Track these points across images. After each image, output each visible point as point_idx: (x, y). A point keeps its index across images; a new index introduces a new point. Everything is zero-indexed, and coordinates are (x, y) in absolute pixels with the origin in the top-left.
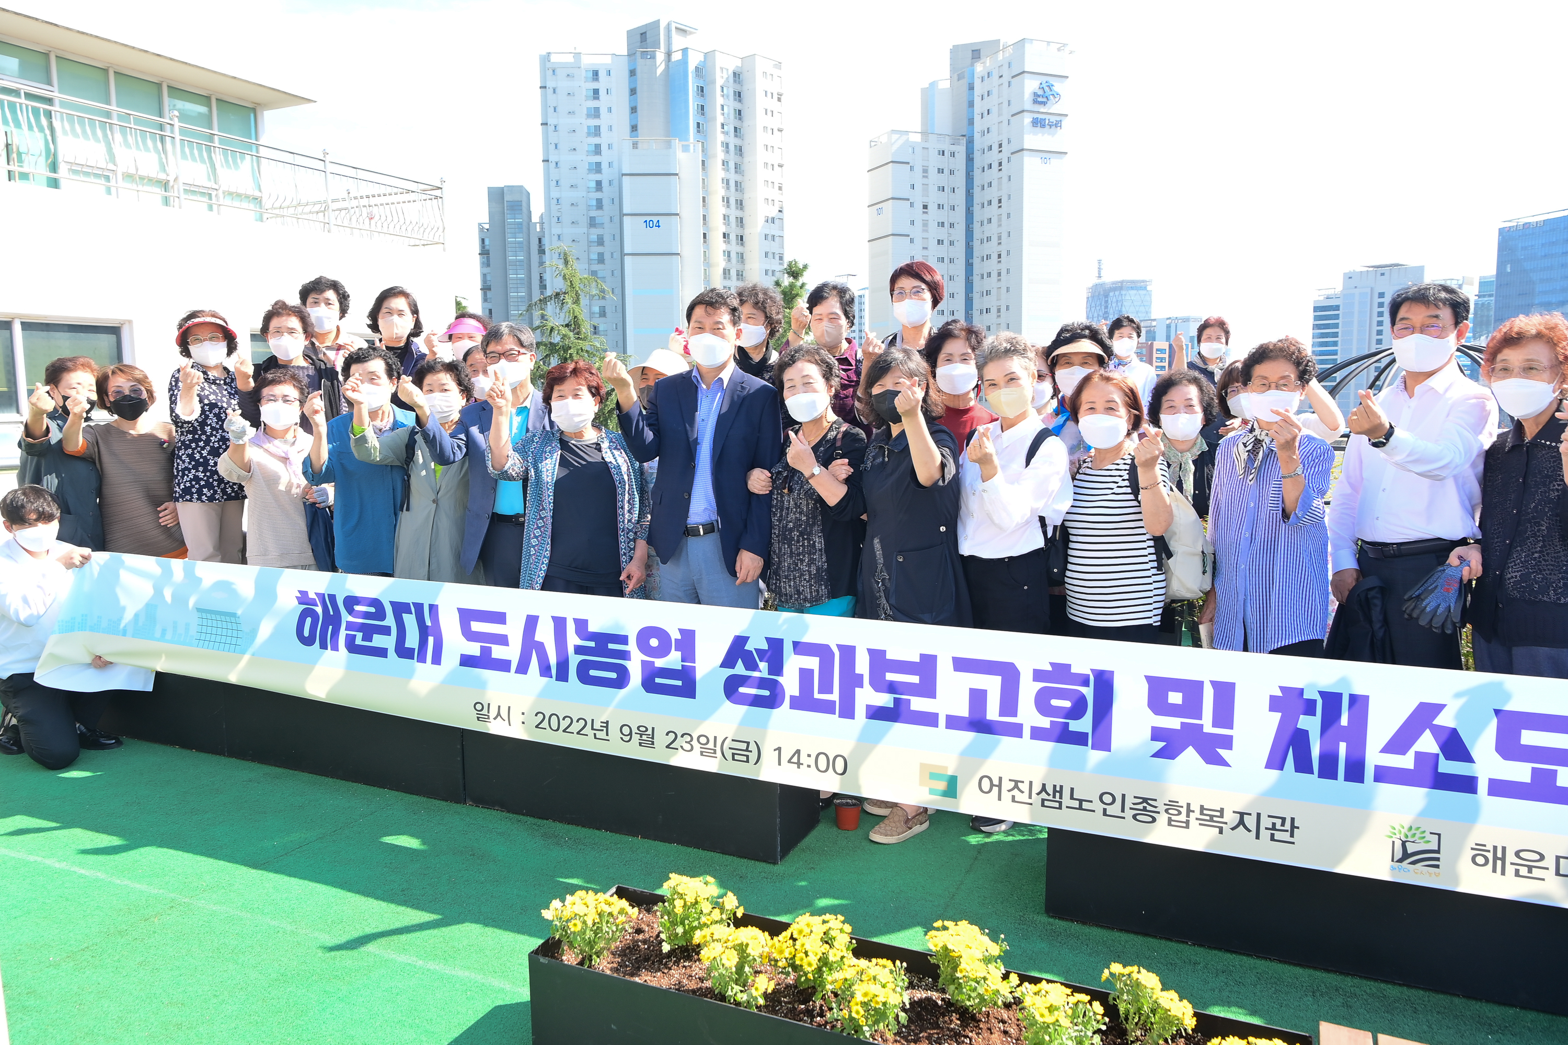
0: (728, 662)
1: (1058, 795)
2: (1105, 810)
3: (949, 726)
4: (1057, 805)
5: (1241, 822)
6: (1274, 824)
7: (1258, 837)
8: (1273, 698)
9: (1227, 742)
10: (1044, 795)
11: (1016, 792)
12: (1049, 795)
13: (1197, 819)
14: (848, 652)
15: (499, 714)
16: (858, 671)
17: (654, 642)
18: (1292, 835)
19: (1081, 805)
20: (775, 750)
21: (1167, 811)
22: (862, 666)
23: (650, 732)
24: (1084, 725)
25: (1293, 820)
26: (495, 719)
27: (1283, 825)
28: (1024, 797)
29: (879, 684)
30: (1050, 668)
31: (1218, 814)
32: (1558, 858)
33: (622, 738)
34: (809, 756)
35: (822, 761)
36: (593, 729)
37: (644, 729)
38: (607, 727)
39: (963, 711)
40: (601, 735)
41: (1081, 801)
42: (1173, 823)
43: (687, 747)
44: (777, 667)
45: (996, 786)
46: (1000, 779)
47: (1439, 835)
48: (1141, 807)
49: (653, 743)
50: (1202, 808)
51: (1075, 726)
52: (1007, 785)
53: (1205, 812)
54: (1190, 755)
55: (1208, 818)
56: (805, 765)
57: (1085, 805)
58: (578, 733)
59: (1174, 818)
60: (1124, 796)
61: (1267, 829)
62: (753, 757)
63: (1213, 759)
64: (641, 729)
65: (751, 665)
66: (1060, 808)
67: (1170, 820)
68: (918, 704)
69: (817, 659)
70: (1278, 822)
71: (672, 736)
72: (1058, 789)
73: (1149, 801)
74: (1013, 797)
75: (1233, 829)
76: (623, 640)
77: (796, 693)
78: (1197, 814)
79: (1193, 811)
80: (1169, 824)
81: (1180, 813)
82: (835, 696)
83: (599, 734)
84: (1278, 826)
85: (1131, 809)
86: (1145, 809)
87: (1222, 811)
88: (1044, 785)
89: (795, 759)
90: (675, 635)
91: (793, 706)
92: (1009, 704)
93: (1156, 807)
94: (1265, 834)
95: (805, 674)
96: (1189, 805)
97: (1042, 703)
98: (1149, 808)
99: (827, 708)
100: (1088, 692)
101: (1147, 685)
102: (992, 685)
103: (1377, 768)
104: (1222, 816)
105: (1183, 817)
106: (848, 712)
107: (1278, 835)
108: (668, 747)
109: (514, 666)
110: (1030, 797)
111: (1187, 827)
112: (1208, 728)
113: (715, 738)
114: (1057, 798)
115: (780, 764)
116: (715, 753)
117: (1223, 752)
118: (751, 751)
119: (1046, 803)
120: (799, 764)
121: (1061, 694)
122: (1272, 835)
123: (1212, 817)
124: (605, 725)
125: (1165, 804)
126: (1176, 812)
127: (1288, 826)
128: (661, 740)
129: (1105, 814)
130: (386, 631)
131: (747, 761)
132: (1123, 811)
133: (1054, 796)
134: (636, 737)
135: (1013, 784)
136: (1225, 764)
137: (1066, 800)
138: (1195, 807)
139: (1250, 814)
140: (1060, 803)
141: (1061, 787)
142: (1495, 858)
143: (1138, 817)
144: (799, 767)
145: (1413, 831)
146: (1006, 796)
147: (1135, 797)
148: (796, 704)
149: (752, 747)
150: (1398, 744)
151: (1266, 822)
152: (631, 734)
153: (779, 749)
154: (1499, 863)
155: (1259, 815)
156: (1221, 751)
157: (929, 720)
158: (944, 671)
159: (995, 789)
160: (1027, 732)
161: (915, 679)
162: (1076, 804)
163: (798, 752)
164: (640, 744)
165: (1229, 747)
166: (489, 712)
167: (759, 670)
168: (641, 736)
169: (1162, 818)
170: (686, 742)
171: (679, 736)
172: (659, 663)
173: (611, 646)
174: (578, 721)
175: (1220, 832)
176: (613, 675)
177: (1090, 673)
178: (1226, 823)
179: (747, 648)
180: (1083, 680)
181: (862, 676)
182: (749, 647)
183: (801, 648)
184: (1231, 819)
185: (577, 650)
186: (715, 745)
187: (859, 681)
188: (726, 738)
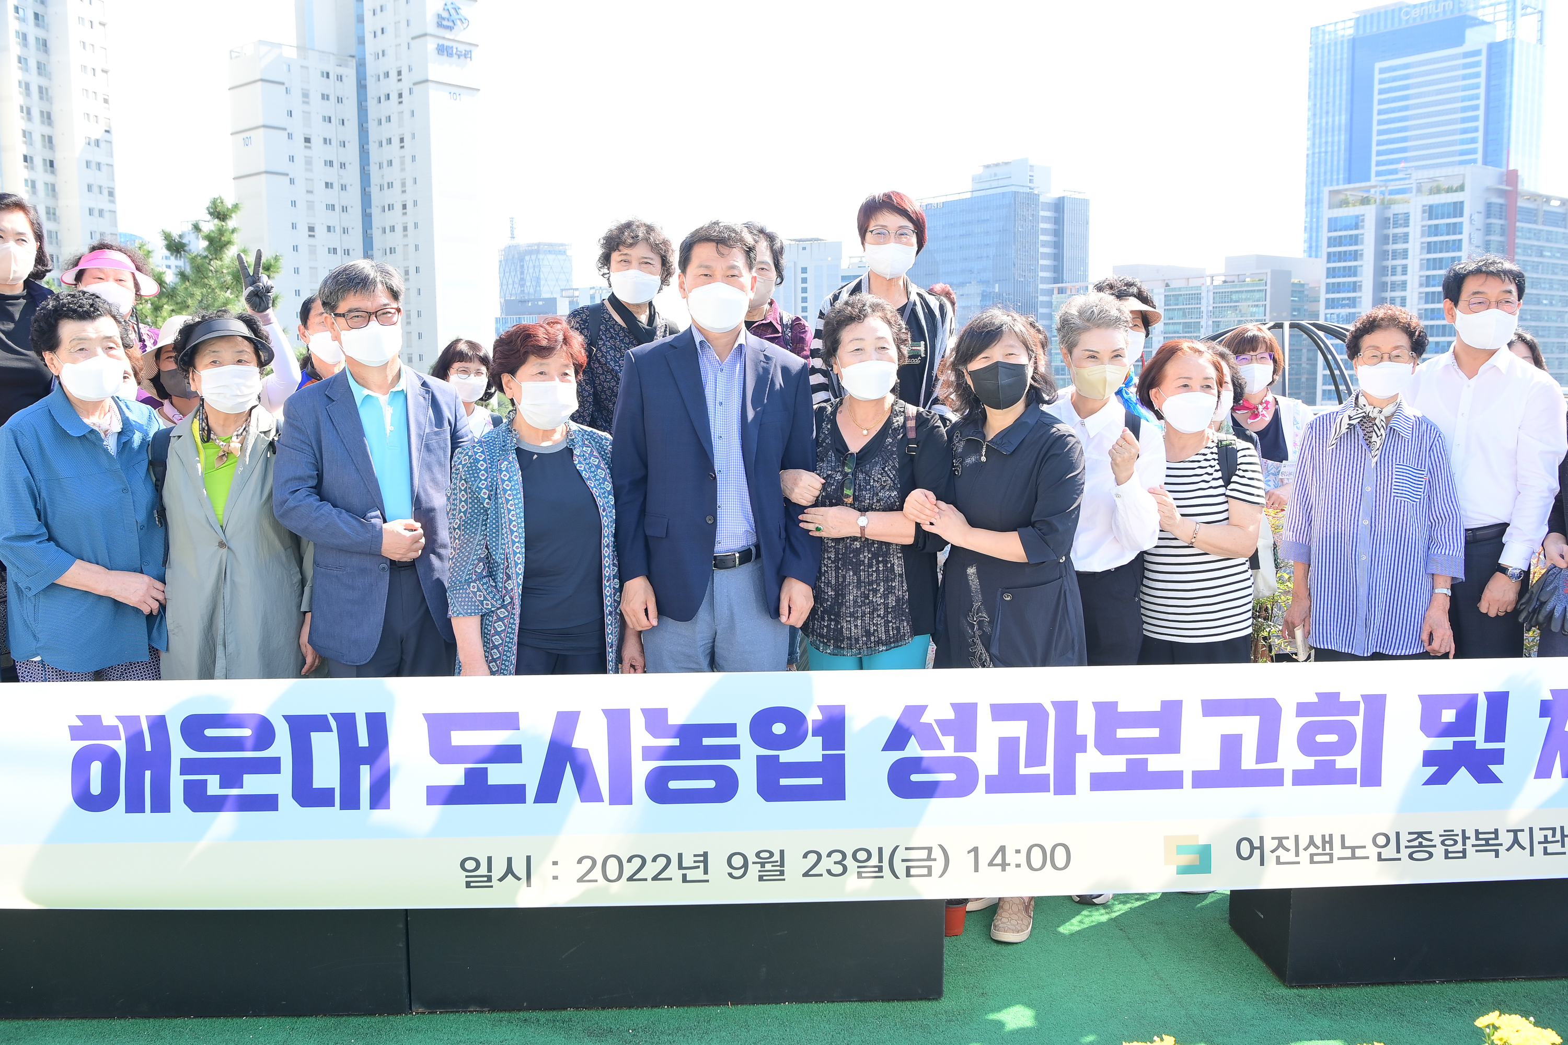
0: (896, 740)
1: (1327, 846)
2: (1379, 854)
3: (1196, 785)
4: (1327, 858)
5: (1516, 841)
6: (1546, 837)
7: (1532, 854)
8: (1543, 703)
9: (1498, 757)
10: (1312, 850)
11: (1280, 852)
12: (1317, 848)
13: (1473, 846)
14: (1067, 710)
15: (509, 870)
16: (1079, 732)
17: (779, 729)
18: (1563, 846)
19: (1353, 853)
20: (969, 852)
21: (1443, 843)
22: (1086, 724)
23: (777, 857)
24: (1352, 760)
25: (1562, 828)
26: (501, 880)
27: (1554, 836)
28: (1290, 856)
29: (1107, 745)
30: (1316, 700)
31: (1493, 836)
33: (730, 875)
34: (1018, 851)
35: (1037, 855)
36: (681, 867)
37: (767, 855)
38: (704, 862)
39: (1212, 763)
40: (698, 874)
41: (1353, 849)
42: (1450, 855)
43: (839, 869)
44: (967, 740)
45: (1257, 848)
46: (1262, 838)
48: (1416, 843)
49: (782, 873)
50: (1477, 832)
51: (1342, 762)
52: (1269, 845)
53: (1481, 836)
54: (1463, 774)
55: (1483, 842)
56: (1013, 865)
57: (1359, 853)
58: (655, 878)
59: (1450, 849)
60: (1398, 834)
61: (1540, 843)
62: (938, 866)
63: (1484, 776)
64: (762, 855)
65: (928, 740)
66: (1331, 861)
67: (1447, 852)
68: (1157, 763)
69: (1024, 724)
70: (1550, 833)
71: (813, 858)
72: (1327, 839)
73: (1425, 836)
74: (1278, 858)
75: (1508, 850)
76: (729, 730)
77: (995, 771)
78: (1473, 841)
79: (1469, 838)
80: (1447, 857)
81: (1456, 842)
82: (1048, 769)
83: (691, 875)
84: (1550, 839)
85: (1406, 847)
86: (1421, 845)
87: (1496, 832)
88: (1311, 837)
89: (998, 860)
90: (813, 715)
91: (988, 791)
92: (1268, 749)
93: (1431, 840)
94: (1539, 849)
95: (1007, 746)
96: (1464, 831)
97: (1306, 743)
98: (1425, 843)
99: (1037, 784)
100: (1357, 722)
101: (1420, 706)
102: (1248, 727)
104: (1497, 838)
105: (1459, 847)
106: (1066, 785)
107: (1551, 848)
108: (806, 874)
109: (531, 793)
110: (1297, 855)
111: (1464, 857)
112: (1481, 744)
113: (880, 850)
114: (1328, 851)
115: (976, 870)
116: (880, 869)
117: (1494, 768)
118: (935, 860)
119: (1316, 859)
120: (1004, 865)
121: (1327, 728)
122: (1545, 848)
123: (1487, 840)
124: (702, 858)
125: (1440, 836)
126: (1452, 842)
127: (1558, 837)
128: (795, 866)
129: (1380, 858)
130: (272, 766)
131: (929, 874)
132: (1398, 851)
133: (1324, 849)
134: (754, 870)
135: (1276, 842)
136: (1498, 780)
137: (1338, 851)
138: (1470, 833)
139: (1523, 830)
140: (1331, 855)
141: (1331, 836)
143: (1415, 856)
144: (1004, 870)
146: (1270, 858)
147: (1410, 833)
148: (994, 785)
149: (937, 853)
151: (1538, 836)
152: (745, 865)
153: (975, 850)
155: (1531, 829)
156: (1492, 767)
157: (1172, 780)
158: (1191, 717)
159: (1257, 853)
160: (1288, 777)
161: (1154, 733)
162: (1348, 853)
163: (1002, 849)
164: (761, 878)
165: (1501, 762)
166: (490, 870)
167: (941, 747)
168: (763, 865)
169: (1439, 851)
170: (835, 863)
171: (824, 855)
172: (786, 756)
173: (707, 741)
174: (654, 860)
175: (1497, 856)
176: (710, 784)
177: (1360, 699)
178: (1501, 845)
179: (923, 720)
180: (1352, 708)
181: (1084, 737)
182: (927, 718)
183: (1001, 712)
184: (1506, 839)
185: (648, 754)
186: (881, 860)
187: (1080, 744)
188: (897, 847)
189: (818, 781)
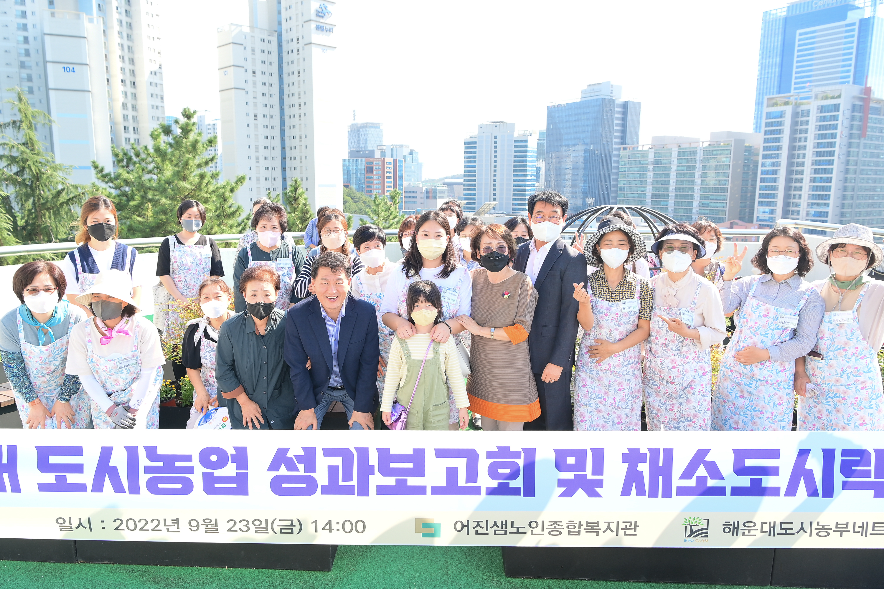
0: (274, 466)
1: (504, 526)
2: (532, 531)
3: (433, 493)
4: (503, 532)
5: (609, 528)
6: (626, 526)
7: (617, 535)
8: (624, 455)
9: (600, 483)
10: (495, 528)
11: (478, 528)
12: (498, 527)
13: (584, 529)
14: (363, 453)
15: (80, 524)
16: (370, 464)
17: (214, 458)
18: (635, 531)
19: (518, 530)
20: (312, 523)
21: (568, 527)
22: (373, 460)
23: (214, 522)
24: (518, 483)
25: (636, 522)
26: (77, 528)
27: (630, 526)
28: (484, 531)
29: (385, 471)
30: (497, 450)
31: (596, 525)
32: (762, 524)
33: (191, 529)
34: (338, 523)
35: (348, 525)
36: (165, 525)
37: (208, 521)
38: (178, 523)
39: (442, 482)
40: (175, 528)
41: (518, 528)
42: (571, 533)
43: (245, 529)
44: (311, 466)
45: (465, 526)
46: (468, 522)
47: (708, 520)
48: (553, 527)
49: (217, 529)
50: (587, 522)
51: (513, 484)
52: (472, 525)
53: (589, 525)
54: (580, 492)
55: (590, 528)
56: (335, 530)
58: (153, 530)
59: (572, 530)
60: (543, 522)
61: (622, 529)
62: (296, 529)
63: (592, 493)
64: (206, 521)
65: (291, 466)
66: (505, 534)
67: (569, 532)
68: (412, 481)
69: (341, 459)
70: (628, 524)
71: (232, 523)
72: (504, 523)
73: (558, 523)
74: (477, 531)
75: (604, 532)
76: (189, 458)
77: (326, 483)
78: (585, 527)
79: (583, 525)
80: (569, 534)
82: (354, 483)
83: (171, 529)
84: (628, 527)
85: (547, 528)
86: (555, 528)
87: (598, 523)
88: (495, 522)
89: (328, 527)
90: (231, 451)
91: (323, 493)
92: (472, 475)
93: (562, 526)
94: (621, 532)
95: (332, 470)
96: (580, 522)
97: (492, 472)
98: (558, 527)
99: (349, 491)
100: (521, 463)
101: (555, 455)
102: (461, 464)
103: (678, 488)
104: (598, 526)
105: (577, 529)
106: (364, 491)
107: (628, 532)
108: (229, 530)
109: (89, 487)
110: (487, 530)
111: (579, 534)
112: (590, 476)
114: (504, 529)
115: (316, 531)
116: (267, 529)
117: (598, 489)
118: (295, 526)
119: (497, 532)
120: (331, 530)
121: (504, 465)
122: (625, 532)
123: (592, 527)
124: (176, 521)
125: (567, 523)
126: (573, 527)
127: (633, 526)
128: (223, 526)
129: (532, 534)
131: (292, 532)
132: (543, 530)
133: (502, 528)
134: (202, 528)
135: (476, 523)
136: (600, 496)
137: (509, 529)
138: (584, 523)
139: (613, 522)
140: (506, 531)
141: (506, 521)
142: (734, 528)
143: (552, 533)
144: (331, 532)
145: (696, 520)
146: (472, 531)
147: (549, 522)
148: (326, 490)
149: (296, 523)
150: (687, 474)
151: (621, 526)
152: (198, 525)
153: (316, 522)
154: (736, 530)
155: (618, 522)
156: (596, 489)
158: (430, 458)
159: (465, 528)
160: (483, 491)
161: (410, 465)
162: (515, 530)
163: (330, 522)
164: (206, 531)
165: (602, 486)
166: (70, 523)
167: (298, 470)
168: (207, 525)
169: (565, 531)
170: (244, 526)
171: (238, 522)
172: (218, 473)
173: (177, 464)
174: (152, 521)
175: (598, 535)
176: (179, 486)
177: (521, 450)
178: (600, 529)
179: (288, 455)
180: (517, 455)
181: (373, 467)
182: (289, 455)
183: (328, 452)
184: (603, 526)
185: (148, 470)
186: (267, 525)
187: (371, 471)
188: (275, 519)
189: (235, 486)
